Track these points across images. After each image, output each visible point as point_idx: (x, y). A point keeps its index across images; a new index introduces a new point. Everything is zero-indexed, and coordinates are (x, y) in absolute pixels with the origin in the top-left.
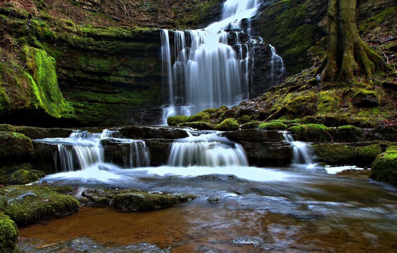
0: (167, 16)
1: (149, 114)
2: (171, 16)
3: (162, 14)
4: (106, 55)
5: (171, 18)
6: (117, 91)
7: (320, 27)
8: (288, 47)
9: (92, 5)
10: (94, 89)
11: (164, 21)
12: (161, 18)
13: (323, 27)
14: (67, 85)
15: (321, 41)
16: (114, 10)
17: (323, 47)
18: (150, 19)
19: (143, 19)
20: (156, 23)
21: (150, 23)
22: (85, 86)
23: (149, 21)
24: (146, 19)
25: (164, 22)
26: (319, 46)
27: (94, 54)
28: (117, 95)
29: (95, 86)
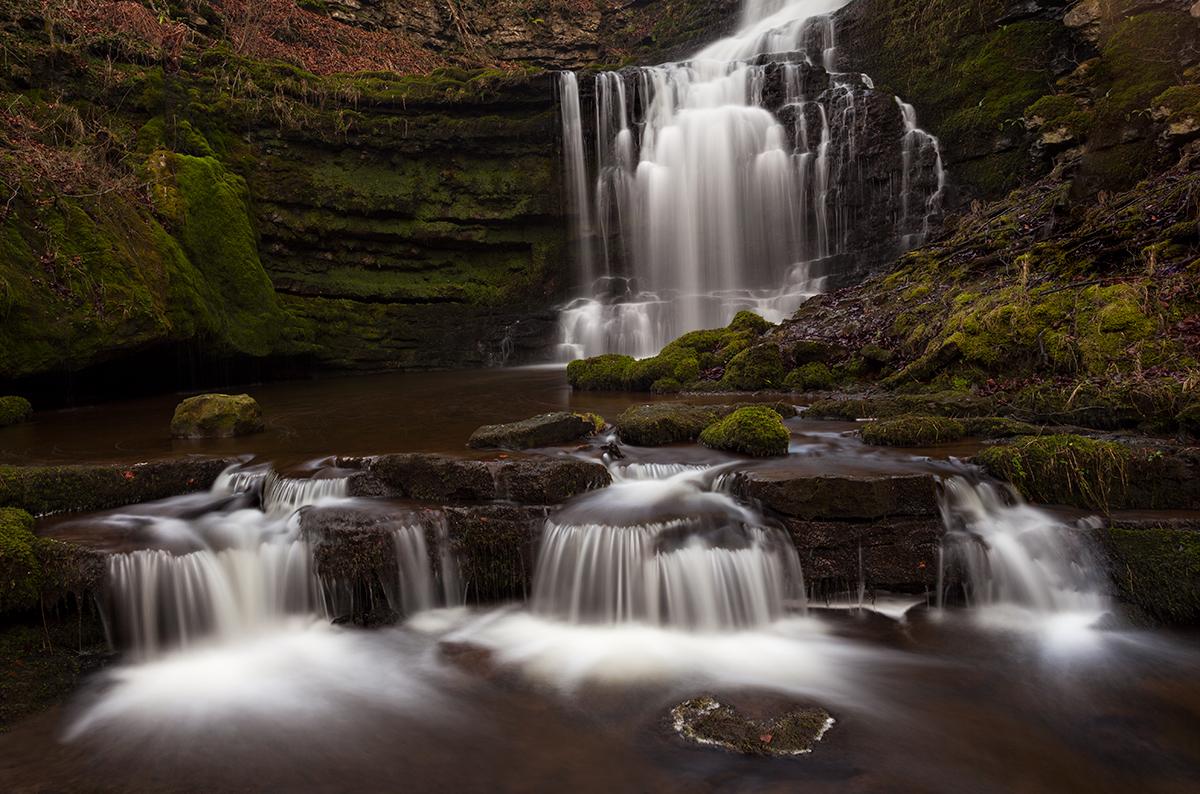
0: (580, 26)
1: (528, 330)
2: (591, 22)
3: (565, 18)
4: (396, 159)
5: (590, 31)
6: (437, 263)
7: (1074, 29)
8: (958, 102)
9: (358, 7)
10: (368, 260)
11: (570, 40)
12: (563, 33)
13: (1085, 26)
14: (291, 253)
15: (1078, 77)
16: (423, 17)
17: (1083, 96)
18: (528, 38)
19: (508, 40)
20: (549, 47)
21: (529, 50)
22: (343, 255)
23: (528, 42)
24: (518, 37)
25: (571, 44)
26: (1068, 92)
27: (363, 157)
28: (435, 274)
29: (370, 253)
